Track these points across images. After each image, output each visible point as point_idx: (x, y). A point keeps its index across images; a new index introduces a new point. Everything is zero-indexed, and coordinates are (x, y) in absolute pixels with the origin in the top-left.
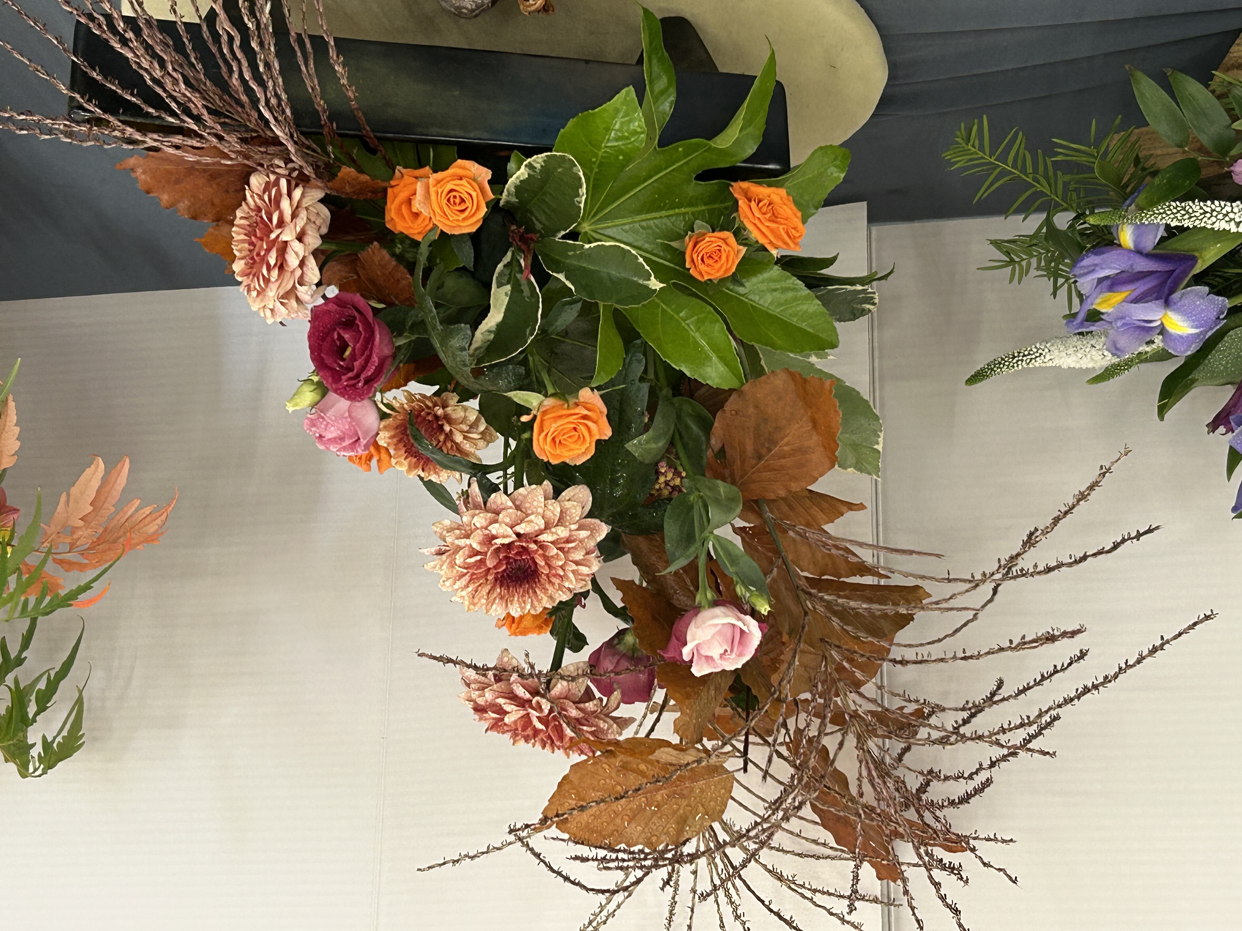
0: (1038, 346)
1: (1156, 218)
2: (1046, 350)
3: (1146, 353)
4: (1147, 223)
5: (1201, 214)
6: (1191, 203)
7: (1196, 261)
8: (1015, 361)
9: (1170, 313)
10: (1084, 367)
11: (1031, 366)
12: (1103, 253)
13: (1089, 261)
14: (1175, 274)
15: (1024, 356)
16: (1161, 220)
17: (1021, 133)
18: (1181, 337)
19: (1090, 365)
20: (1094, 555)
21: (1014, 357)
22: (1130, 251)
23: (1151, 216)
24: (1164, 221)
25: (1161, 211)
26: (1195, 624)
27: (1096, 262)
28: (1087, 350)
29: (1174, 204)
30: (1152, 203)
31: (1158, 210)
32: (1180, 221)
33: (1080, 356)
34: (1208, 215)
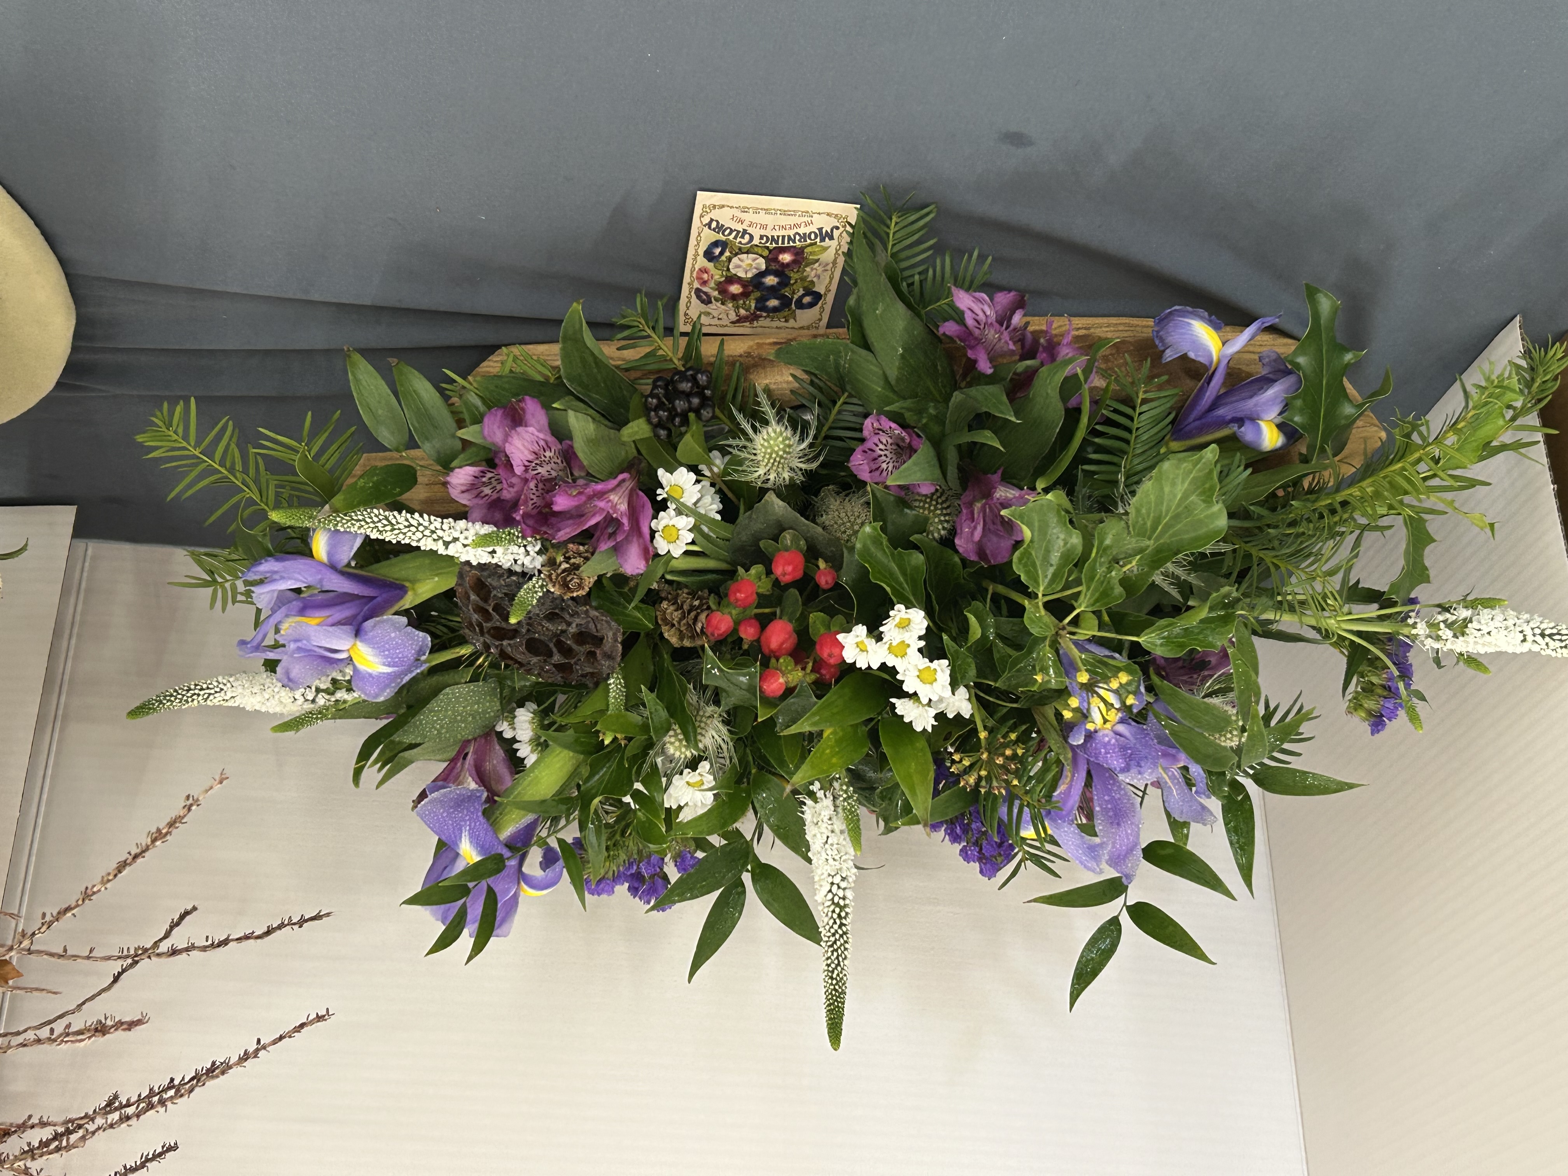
0: (220, 679)
1: (353, 525)
2: (229, 685)
3: (345, 702)
4: (342, 530)
5: (406, 527)
6: (396, 513)
7: (406, 592)
8: (189, 695)
9: (359, 644)
10: (271, 711)
11: (209, 702)
12: (288, 560)
13: (268, 566)
14: (375, 601)
15: (202, 689)
16: (359, 528)
17: (231, 423)
18: (370, 675)
19: (278, 710)
20: (239, 939)
21: (189, 690)
22: (321, 563)
23: (348, 521)
24: (362, 531)
25: (361, 518)
26: (302, 1026)
27: (276, 569)
28: (276, 690)
29: (375, 511)
30: (351, 507)
31: (356, 515)
32: (381, 532)
33: (267, 696)
34: (413, 529)
